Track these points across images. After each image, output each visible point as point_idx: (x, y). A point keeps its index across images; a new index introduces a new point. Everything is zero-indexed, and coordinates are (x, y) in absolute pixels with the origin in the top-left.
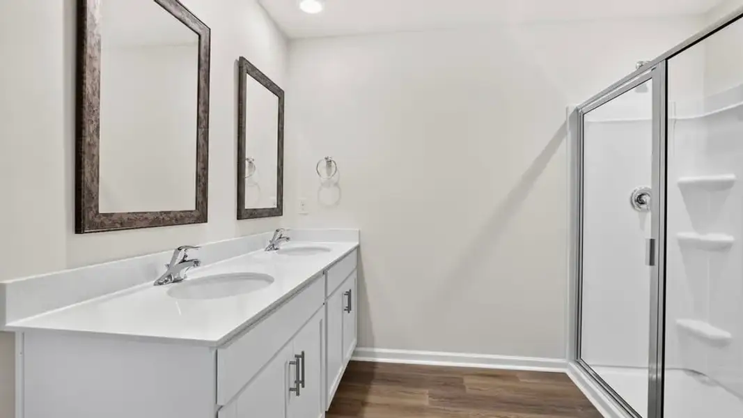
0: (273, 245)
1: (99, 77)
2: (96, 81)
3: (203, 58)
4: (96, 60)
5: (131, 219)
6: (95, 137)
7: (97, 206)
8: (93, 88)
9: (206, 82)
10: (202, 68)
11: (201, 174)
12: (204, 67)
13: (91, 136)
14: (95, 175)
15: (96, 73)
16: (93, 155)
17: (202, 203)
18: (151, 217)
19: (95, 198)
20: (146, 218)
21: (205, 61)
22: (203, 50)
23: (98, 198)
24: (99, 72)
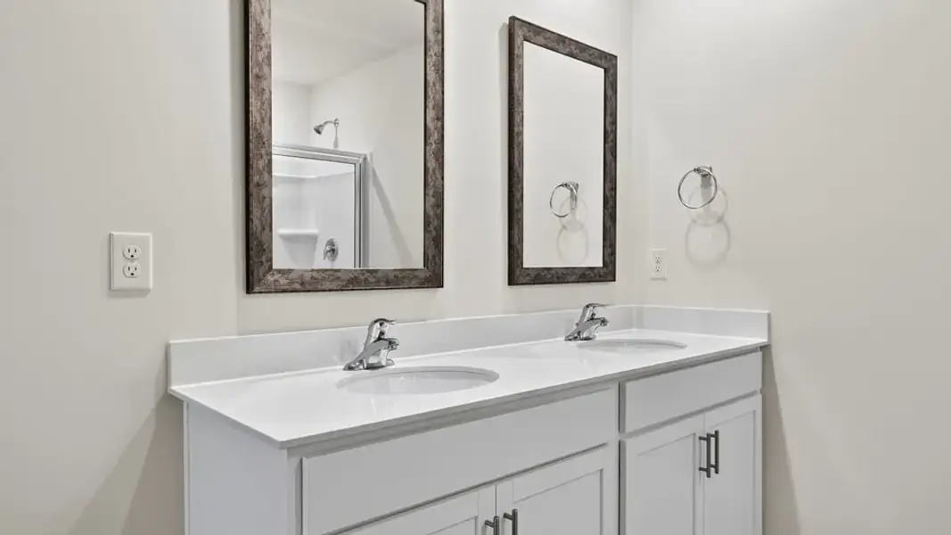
0: (579, 333)
1: (270, 99)
2: (266, 104)
3: (431, 36)
4: (265, 79)
5: (316, 279)
6: (266, 175)
7: (270, 260)
8: (261, 114)
9: (437, 72)
10: (431, 53)
11: (431, 213)
12: (434, 49)
13: (261, 174)
14: (266, 220)
15: (266, 96)
16: (264, 198)
17: (434, 257)
18: (346, 277)
19: (267, 251)
20: (338, 278)
21: (436, 41)
22: (431, 25)
23: (271, 251)
24: (270, 92)
